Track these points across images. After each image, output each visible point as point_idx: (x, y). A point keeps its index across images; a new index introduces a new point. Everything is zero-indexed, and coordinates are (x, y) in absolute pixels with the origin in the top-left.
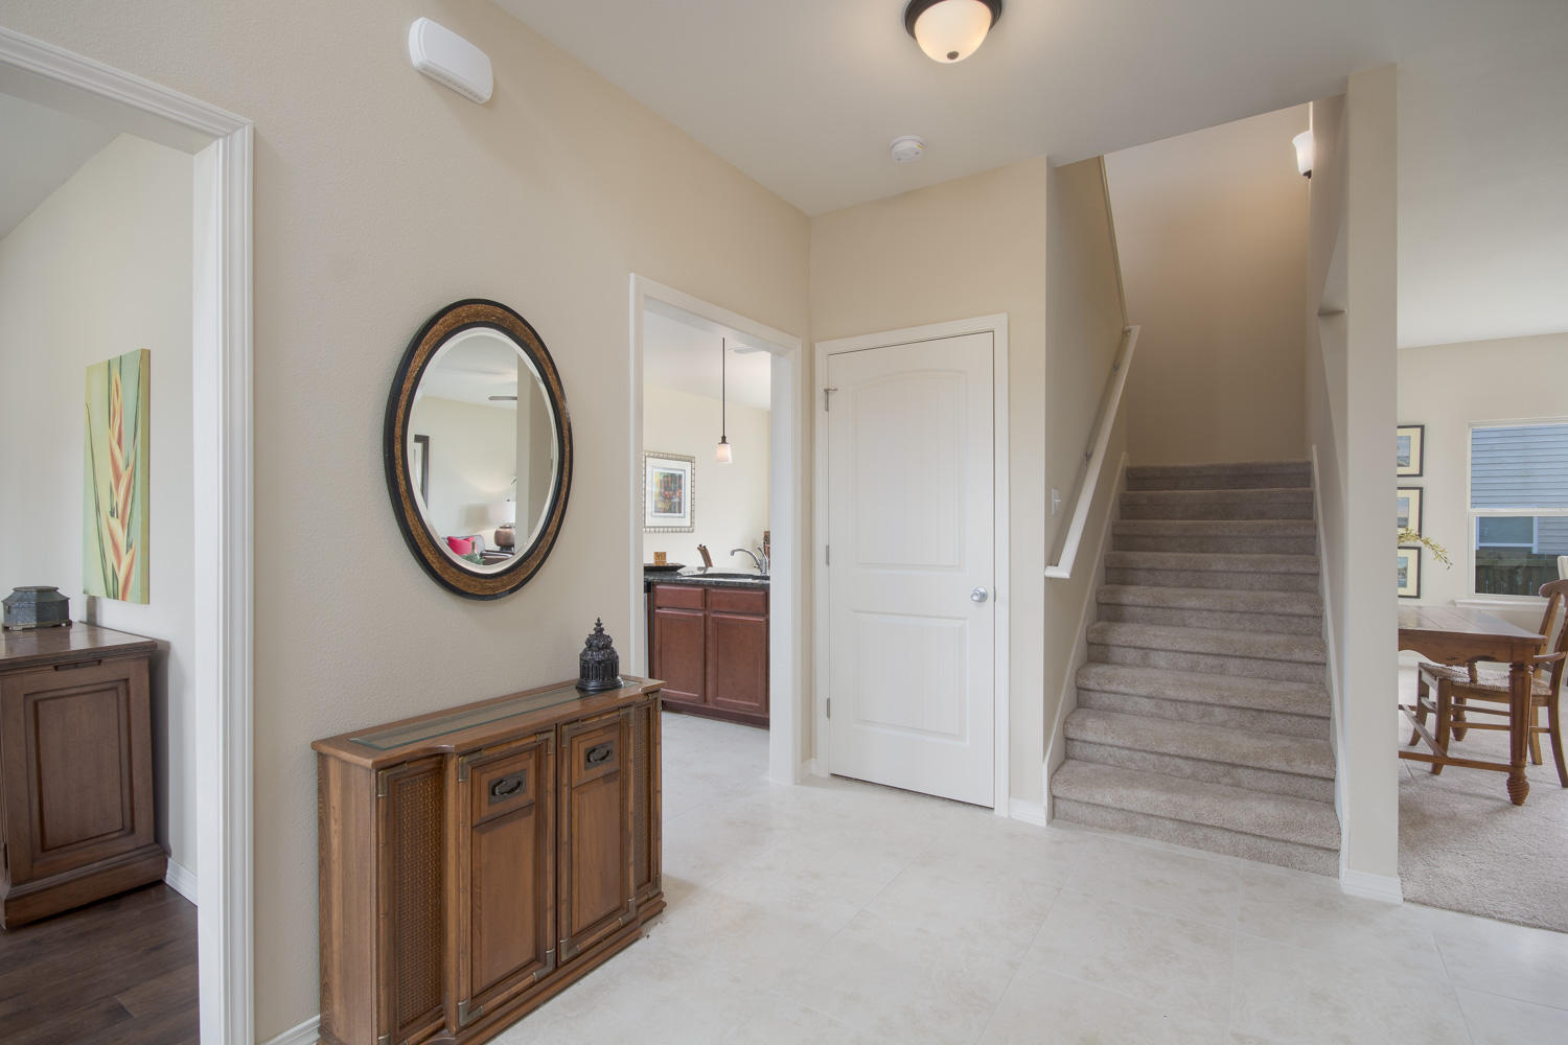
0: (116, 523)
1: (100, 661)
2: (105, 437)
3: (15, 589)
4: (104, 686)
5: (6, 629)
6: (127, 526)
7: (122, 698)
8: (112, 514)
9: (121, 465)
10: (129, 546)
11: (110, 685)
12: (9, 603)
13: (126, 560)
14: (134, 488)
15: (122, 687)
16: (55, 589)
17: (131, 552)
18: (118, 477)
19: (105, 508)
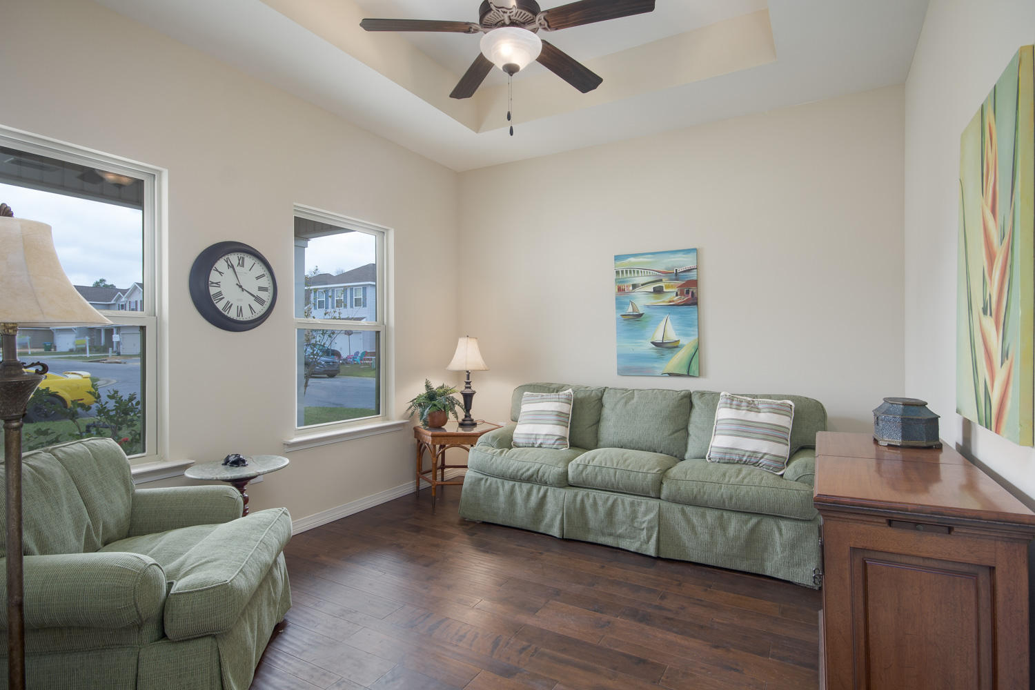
0: (989, 323)
1: (950, 530)
2: (978, 204)
3: (885, 399)
4: (957, 567)
5: (876, 441)
6: (1002, 326)
7: (985, 593)
8: (985, 312)
9: (995, 238)
10: (1005, 355)
11: (965, 569)
12: (878, 414)
13: (1000, 375)
14: (1011, 266)
15: (983, 578)
16: (924, 405)
17: (1007, 363)
18: (991, 257)
19: (978, 305)
